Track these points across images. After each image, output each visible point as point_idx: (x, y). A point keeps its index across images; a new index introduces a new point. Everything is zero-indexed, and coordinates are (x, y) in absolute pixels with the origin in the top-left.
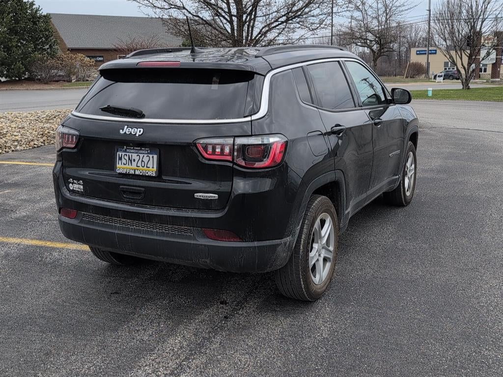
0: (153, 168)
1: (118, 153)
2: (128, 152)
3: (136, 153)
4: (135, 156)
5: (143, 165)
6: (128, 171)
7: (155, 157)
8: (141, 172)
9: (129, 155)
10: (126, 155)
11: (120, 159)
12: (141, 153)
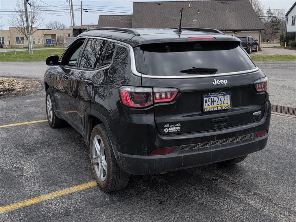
0: (227, 103)
1: (204, 99)
2: (211, 97)
3: (216, 96)
4: (215, 99)
5: (221, 103)
6: (213, 109)
7: (229, 96)
8: (221, 108)
9: (212, 99)
10: (210, 99)
11: (206, 102)
12: (219, 96)
